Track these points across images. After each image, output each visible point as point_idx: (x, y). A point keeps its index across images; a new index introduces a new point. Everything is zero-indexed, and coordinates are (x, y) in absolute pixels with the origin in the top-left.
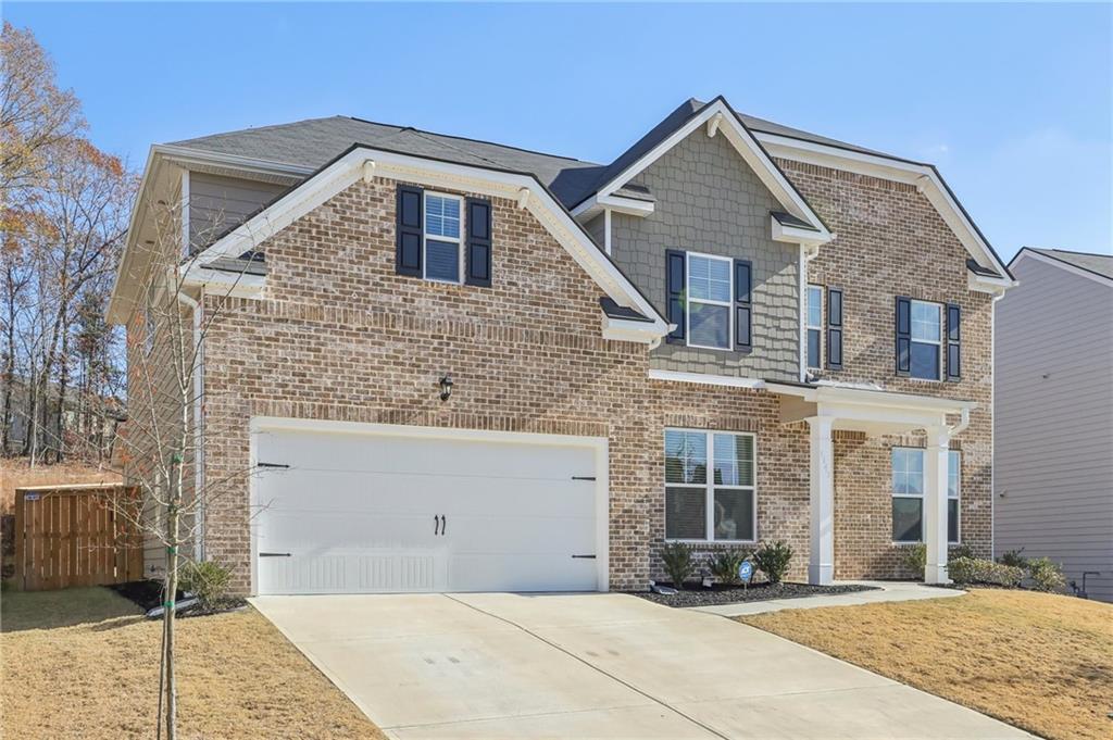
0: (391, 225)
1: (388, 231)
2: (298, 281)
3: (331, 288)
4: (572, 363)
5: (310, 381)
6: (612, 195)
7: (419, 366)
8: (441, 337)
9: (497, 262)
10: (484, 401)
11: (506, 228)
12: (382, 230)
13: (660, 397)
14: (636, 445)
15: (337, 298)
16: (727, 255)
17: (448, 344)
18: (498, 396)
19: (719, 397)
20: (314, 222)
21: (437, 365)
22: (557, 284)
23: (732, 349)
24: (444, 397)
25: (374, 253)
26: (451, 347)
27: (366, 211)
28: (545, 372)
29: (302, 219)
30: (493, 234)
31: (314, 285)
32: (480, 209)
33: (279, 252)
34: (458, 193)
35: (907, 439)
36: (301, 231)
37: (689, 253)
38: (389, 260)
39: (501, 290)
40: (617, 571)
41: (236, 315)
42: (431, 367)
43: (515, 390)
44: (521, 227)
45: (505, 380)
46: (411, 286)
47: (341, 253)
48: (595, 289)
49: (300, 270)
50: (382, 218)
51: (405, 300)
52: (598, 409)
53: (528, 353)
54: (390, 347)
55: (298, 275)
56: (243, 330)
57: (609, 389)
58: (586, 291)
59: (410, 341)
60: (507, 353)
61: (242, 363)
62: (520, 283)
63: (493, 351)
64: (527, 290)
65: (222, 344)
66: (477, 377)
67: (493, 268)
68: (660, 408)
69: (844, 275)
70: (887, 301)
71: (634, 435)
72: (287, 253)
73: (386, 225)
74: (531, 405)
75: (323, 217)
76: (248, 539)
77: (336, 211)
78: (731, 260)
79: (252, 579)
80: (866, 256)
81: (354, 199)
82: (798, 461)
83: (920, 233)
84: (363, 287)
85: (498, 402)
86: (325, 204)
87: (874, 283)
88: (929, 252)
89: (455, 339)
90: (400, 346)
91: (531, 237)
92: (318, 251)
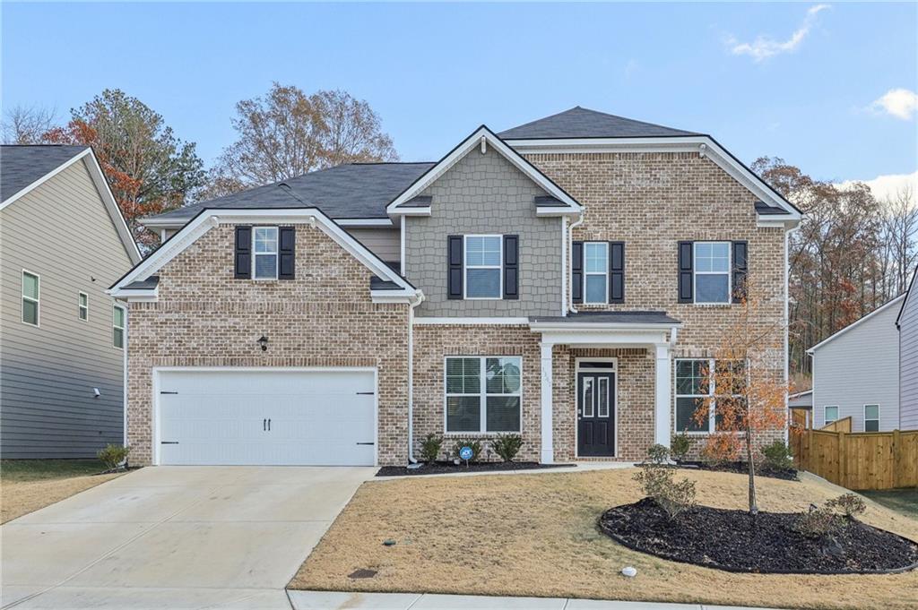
0: (232, 250)
1: (230, 254)
2: (178, 289)
3: (196, 291)
4: (350, 321)
5: (184, 345)
6: (397, 207)
7: (248, 331)
8: (263, 313)
9: (298, 263)
10: (290, 349)
11: (305, 241)
12: (227, 254)
13: (440, 336)
14: (397, 371)
15: (200, 296)
16: (498, 233)
17: (267, 316)
18: (299, 345)
19: (489, 333)
20: (187, 255)
21: (260, 330)
22: (340, 272)
23: (501, 298)
24: (264, 348)
25: (222, 268)
26: (269, 318)
27: (217, 244)
28: (331, 328)
29: (180, 254)
30: (296, 247)
31: (187, 290)
32: (287, 233)
33: (167, 274)
34: (274, 225)
35: (689, 352)
36: (180, 261)
37: (465, 236)
38: (230, 271)
39: (301, 280)
40: (383, 453)
41: (144, 312)
42: (257, 331)
43: (311, 341)
44: (315, 240)
45: (304, 335)
46: (244, 284)
47: (202, 270)
48: (367, 272)
49: (179, 283)
50: (227, 247)
51: (240, 293)
52: (369, 349)
53: (320, 317)
54: (231, 322)
55: (178, 286)
56: (148, 320)
57: (378, 335)
58: (360, 273)
59: (243, 316)
60: (305, 318)
61: (147, 338)
62: (314, 274)
63: (296, 318)
64: (319, 278)
65: (137, 328)
66: (286, 334)
67: (296, 267)
68: (440, 343)
69: (625, 231)
70: (670, 246)
71: (397, 364)
72: (172, 275)
73: (229, 251)
74: (322, 349)
75: (192, 251)
76: (150, 434)
77: (200, 247)
78: (501, 236)
79: (153, 457)
80: (648, 214)
81: (211, 238)
82: (558, 374)
83: (703, 189)
84: (215, 289)
85: (299, 349)
86: (193, 244)
87: (656, 233)
88: (714, 202)
89: (271, 313)
90: (237, 320)
91: (322, 245)
92: (189, 271)
